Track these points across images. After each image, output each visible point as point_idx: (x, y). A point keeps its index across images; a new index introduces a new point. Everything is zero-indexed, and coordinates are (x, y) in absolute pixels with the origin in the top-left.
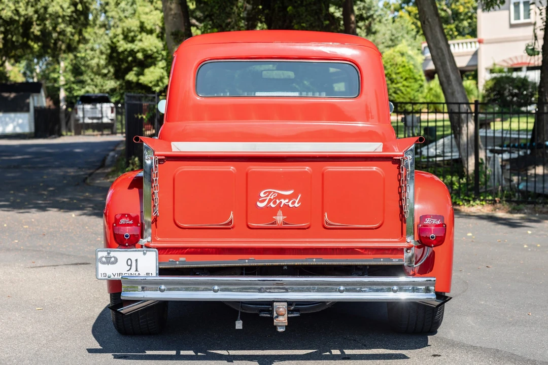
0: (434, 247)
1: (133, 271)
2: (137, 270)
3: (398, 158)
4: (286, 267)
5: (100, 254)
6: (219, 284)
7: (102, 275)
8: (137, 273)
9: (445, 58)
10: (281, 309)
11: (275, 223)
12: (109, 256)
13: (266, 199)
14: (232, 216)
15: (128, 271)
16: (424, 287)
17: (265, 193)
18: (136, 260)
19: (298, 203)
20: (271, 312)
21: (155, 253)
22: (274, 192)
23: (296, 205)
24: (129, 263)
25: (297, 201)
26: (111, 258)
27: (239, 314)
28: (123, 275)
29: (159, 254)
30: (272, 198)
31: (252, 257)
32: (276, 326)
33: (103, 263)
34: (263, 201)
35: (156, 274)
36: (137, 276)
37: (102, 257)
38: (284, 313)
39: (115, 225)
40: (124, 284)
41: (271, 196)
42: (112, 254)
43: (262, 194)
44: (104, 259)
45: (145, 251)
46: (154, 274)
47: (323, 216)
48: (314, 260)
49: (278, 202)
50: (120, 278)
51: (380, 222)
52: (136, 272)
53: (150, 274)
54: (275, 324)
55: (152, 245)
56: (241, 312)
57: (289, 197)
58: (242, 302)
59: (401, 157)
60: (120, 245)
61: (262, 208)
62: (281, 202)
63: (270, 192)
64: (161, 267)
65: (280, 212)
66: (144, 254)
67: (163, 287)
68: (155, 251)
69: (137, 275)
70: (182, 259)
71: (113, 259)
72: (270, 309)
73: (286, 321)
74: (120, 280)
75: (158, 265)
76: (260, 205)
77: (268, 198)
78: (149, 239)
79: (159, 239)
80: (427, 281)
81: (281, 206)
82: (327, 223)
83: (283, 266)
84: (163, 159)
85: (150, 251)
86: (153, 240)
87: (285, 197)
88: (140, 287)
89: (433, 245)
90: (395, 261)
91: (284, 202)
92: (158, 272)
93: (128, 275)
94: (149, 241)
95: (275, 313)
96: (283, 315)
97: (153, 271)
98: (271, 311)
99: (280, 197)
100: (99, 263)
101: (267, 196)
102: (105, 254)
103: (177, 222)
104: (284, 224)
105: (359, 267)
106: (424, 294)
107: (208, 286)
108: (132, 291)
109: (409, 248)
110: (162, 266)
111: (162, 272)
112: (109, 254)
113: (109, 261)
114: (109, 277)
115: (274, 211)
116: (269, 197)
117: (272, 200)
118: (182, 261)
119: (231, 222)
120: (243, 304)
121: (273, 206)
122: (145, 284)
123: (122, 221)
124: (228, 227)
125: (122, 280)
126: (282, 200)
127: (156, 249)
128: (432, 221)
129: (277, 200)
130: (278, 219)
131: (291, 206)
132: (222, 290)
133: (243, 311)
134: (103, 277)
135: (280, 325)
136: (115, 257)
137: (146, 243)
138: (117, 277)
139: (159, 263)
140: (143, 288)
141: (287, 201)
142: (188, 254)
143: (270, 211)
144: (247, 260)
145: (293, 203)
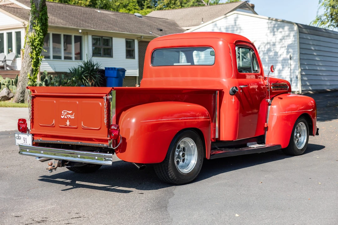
2: (26, 143)
11: (66, 125)
14: (54, 121)
18: (26, 138)
21: (31, 136)
22: (66, 112)
23: (73, 118)
25: (73, 116)
30: (66, 114)
31: (61, 140)
33: (17, 139)
34: (63, 116)
35: (32, 145)
39: (18, 123)
42: (19, 135)
43: (63, 113)
44: (17, 137)
47: (81, 123)
48: (79, 143)
49: (67, 116)
51: (100, 127)
63: (65, 112)
65: (68, 121)
66: (28, 136)
67: (28, 150)
71: (20, 137)
75: (32, 141)
76: (62, 117)
81: (68, 118)
82: (82, 126)
84: (34, 96)
90: (105, 145)
91: (69, 116)
99: (68, 114)
100: (16, 139)
104: (69, 126)
109: (110, 140)
111: (36, 144)
118: (41, 140)
119: (54, 124)
121: (66, 118)
123: (20, 122)
124: (53, 126)
126: (69, 115)
128: (114, 127)
131: (71, 118)
141: (70, 115)
142: (43, 137)
143: (65, 120)
144: (59, 141)
145: (72, 117)
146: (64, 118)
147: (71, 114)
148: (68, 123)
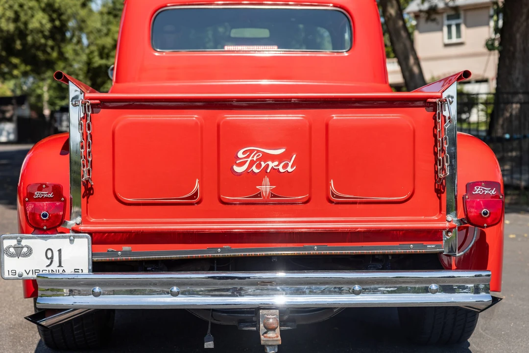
0: (487, 227)
1: (55, 266)
2: (60, 265)
3: (434, 100)
4: (275, 259)
5: (6, 243)
6: (179, 284)
7: (10, 273)
8: (61, 269)
10: (271, 321)
11: (259, 195)
12: (20, 246)
13: (247, 161)
14: (197, 185)
15: (48, 266)
16: (472, 285)
17: (244, 153)
18: (60, 251)
19: (292, 167)
20: (256, 324)
21: (86, 240)
22: (258, 151)
23: (290, 169)
24: (49, 255)
25: (290, 164)
26: (22, 247)
27: (209, 327)
28: (41, 273)
29: (91, 241)
30: (255, 159)
32: (264, 346)
33: (11, 255)
34: (242, 164)
35: (89, 270)
36: (61, 274)
37: (9, 247)
38: (275, 326)
39: (27, 199)
40: (41, 285)
41: (253, 157)
42: (24, 242)
43: (240, 154)
44: (12, 250)
45: (72, 238)
46: (86, 271)
47: (328, 185)
48: (315, 249)
49: (263, 164)
50: (35, 276)
51: (409, 193)
52: (59, 268)
53: (80, 271)
54: (262, 343)
55: (82, 228)
56: (212, 324)
57: (279, 158)
58: (213, 310)
59: (437, 100)
60: (35, 228)
61: (240, 174)
62: (268, 165)
63: (252, 151)
64: (95, 259)
65: (267, 180)
66: (72, 241)
67: (97, 289)
68: (87, 237)
69: (61, 272)
70: (126, 248)
71: (25, 250)
72: (254, 319)
73: (279, 338)
74: (36, 280)
75: (90, 257)
76: (238, 169)
77: (249, 160)
78: (79, 220)
79: (93, 220)
80: (476, 276)
81: (268, 171)
82: (333, 194)
83: (271, 257)
84: (97, 104)
85: (79, 237)
86: (85, 221)
87: (273, 158)
88: (66, 291)
89: (485, 225)
90: (431, 247)
91: (272, 165)
92: (91, 268)
93: (47, 272)
94: (78, 223)
95: (262, 325)
96: (274, 329)
97: (84, 265)
98: (255, 322)
99: (267, 157)
100: (6, 256)
101: (248, 157)
102: (14, 242)
103: (119, 195)
104: (272, 197)
105: (377, 257)
106: (472, 294)
107: (165, 288)
108: (54, 295)
109: (450, 230)
111: (97, 267)
112: (19, 242)
113: (19, 252)
114: (20, 276)
115: (257, 179)
116: (250, 158)
117: (255, 162)
118: (125, 251)
119: (196, 194)
120: (214, 313)
121: (256, 171)
122: (75, 285)
123: (37, 194)
124: (193, 201)
125: (38, 280)
126: (270, 163)
127: (87, 235)
128: (484, 190)
129: (262, 163)
130: (264, 190)
131: (282, 170)
132: (183, 293)
133: (216, 322)
134: (11, 276)
135: (270, 344)
136: (28, 247)
137: (74, 226)
138: (32, 276)
139: (92, 255)
140: (71, 291)
141: (276, 163)
143: (253, 178)
145: (285, 166)
146: (247, 172)
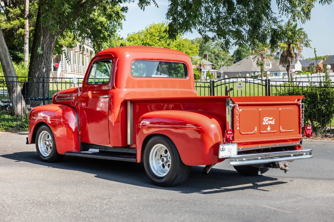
3: (299, 104)
4: (270, 149)
7: (221, 156)
8: (231, 154)
9: (6, 53)
11: (267, 131)
14: (256, 128)
15: (228, 154)
18: (231, 149)
22: (268, 118)
25: (273, 122)
29: (238, 145)
31: (261, 145)
34: (264, 122)
39: (227, 134)
42: (224, 147)
43: (264, 120)
44: (221, 149)
46: (236, 154)
47: (280, 127)
48: (278, 145)
55: (236, 142)
63: (266, 118)
67: (244, 159)
70: (241, 147)
71: (224, 149)
75: (237, 150)
76: (264, 124)
79: (238, 139)
81: (269, 124)
82: (281, 130)
83: (269, 148)
85: (235, 145)
89: (310, 137)
91: (270, 122)
100: (220, 151)
101: (266, 120)
102: (222, 147)
103: (241, 132)
104: (270, 131)
110: (239, 151)
119: (256, 131)
123: (229, 132)
131: (272, 124)
133: (260, 167)
142: (243, 145)
143: (266, 126)
144: (260, 147)
146: (266, 125)
147: (272, 120)
148: (269, 129)
